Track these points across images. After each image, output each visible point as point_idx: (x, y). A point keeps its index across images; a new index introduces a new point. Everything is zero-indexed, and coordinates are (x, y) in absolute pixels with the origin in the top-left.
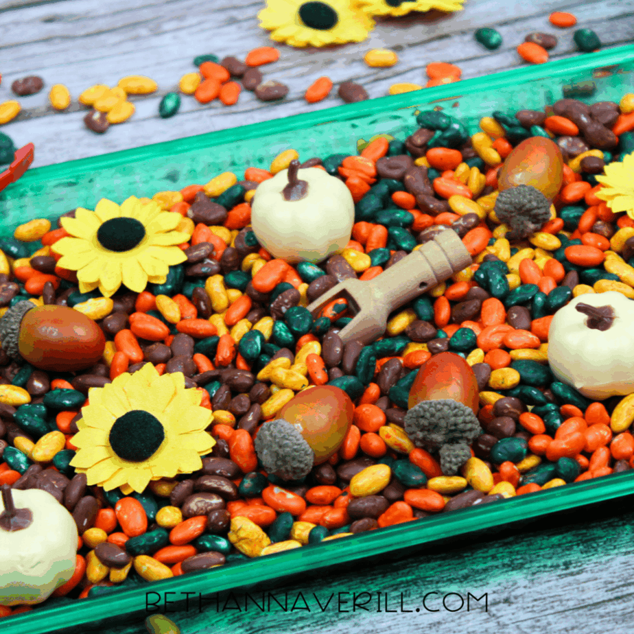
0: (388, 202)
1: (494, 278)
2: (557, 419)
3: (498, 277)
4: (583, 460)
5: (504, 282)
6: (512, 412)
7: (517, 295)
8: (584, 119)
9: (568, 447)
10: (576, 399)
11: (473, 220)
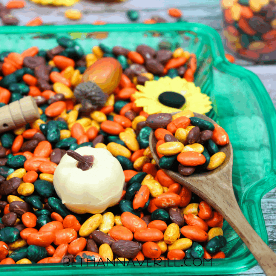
1: (51, 130)
2: (44, 220)
3: (54, 130)
4: (51, 249)
5: (56, 133)
6: (20, 211)
7: (62, 142)
8: (148, 56)
9: (41, 240)
10: (61, 210)
11: (59, 97)
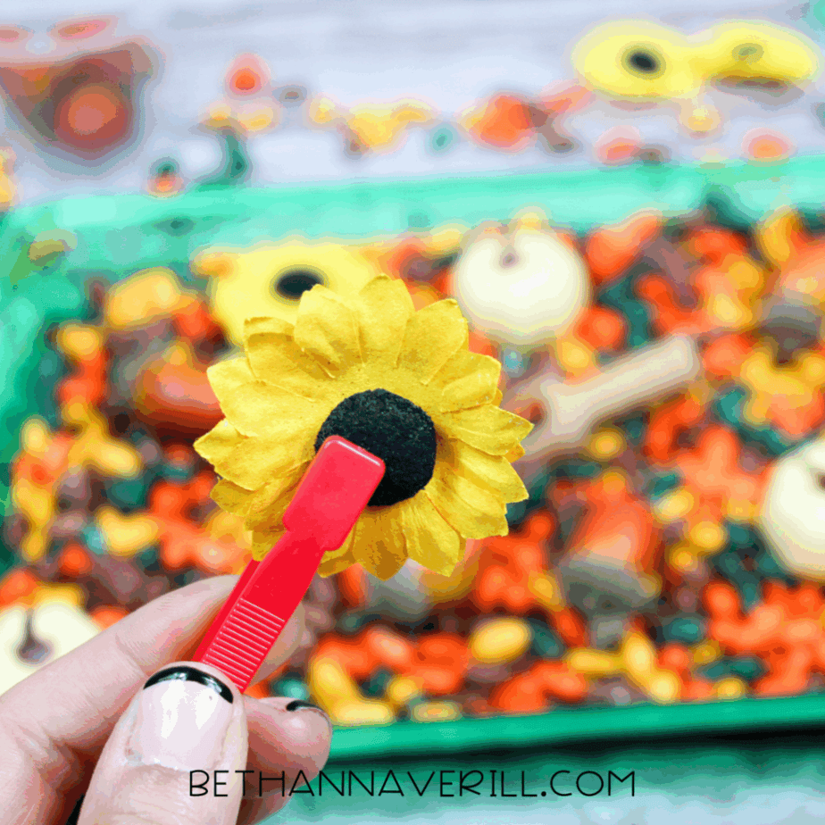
0: (632, 293)
